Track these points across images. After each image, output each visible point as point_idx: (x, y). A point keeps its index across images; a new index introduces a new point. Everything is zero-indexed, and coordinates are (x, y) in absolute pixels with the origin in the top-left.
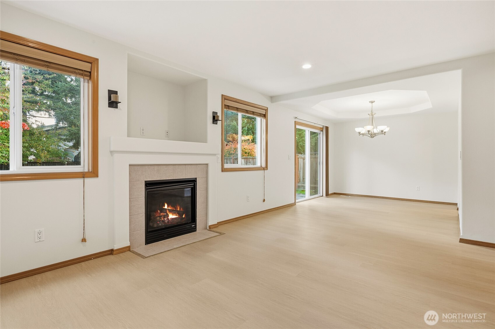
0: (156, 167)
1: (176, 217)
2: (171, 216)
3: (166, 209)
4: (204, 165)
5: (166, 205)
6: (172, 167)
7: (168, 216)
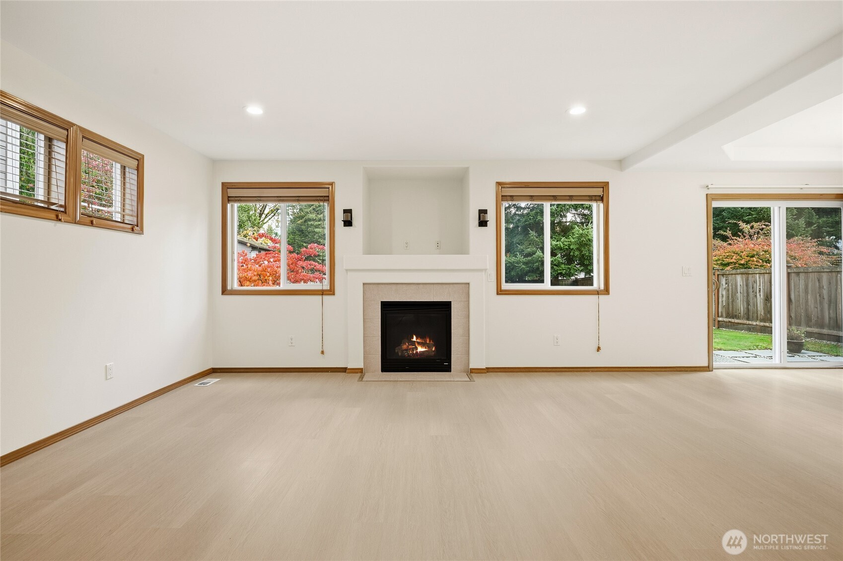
0: (394, 287)
1: (425, 350)
2: (420, 349)
3: (415, 341)
4: (463, 285)
5: (415, 337)
6: (414, 286)
7: (416, 348)
